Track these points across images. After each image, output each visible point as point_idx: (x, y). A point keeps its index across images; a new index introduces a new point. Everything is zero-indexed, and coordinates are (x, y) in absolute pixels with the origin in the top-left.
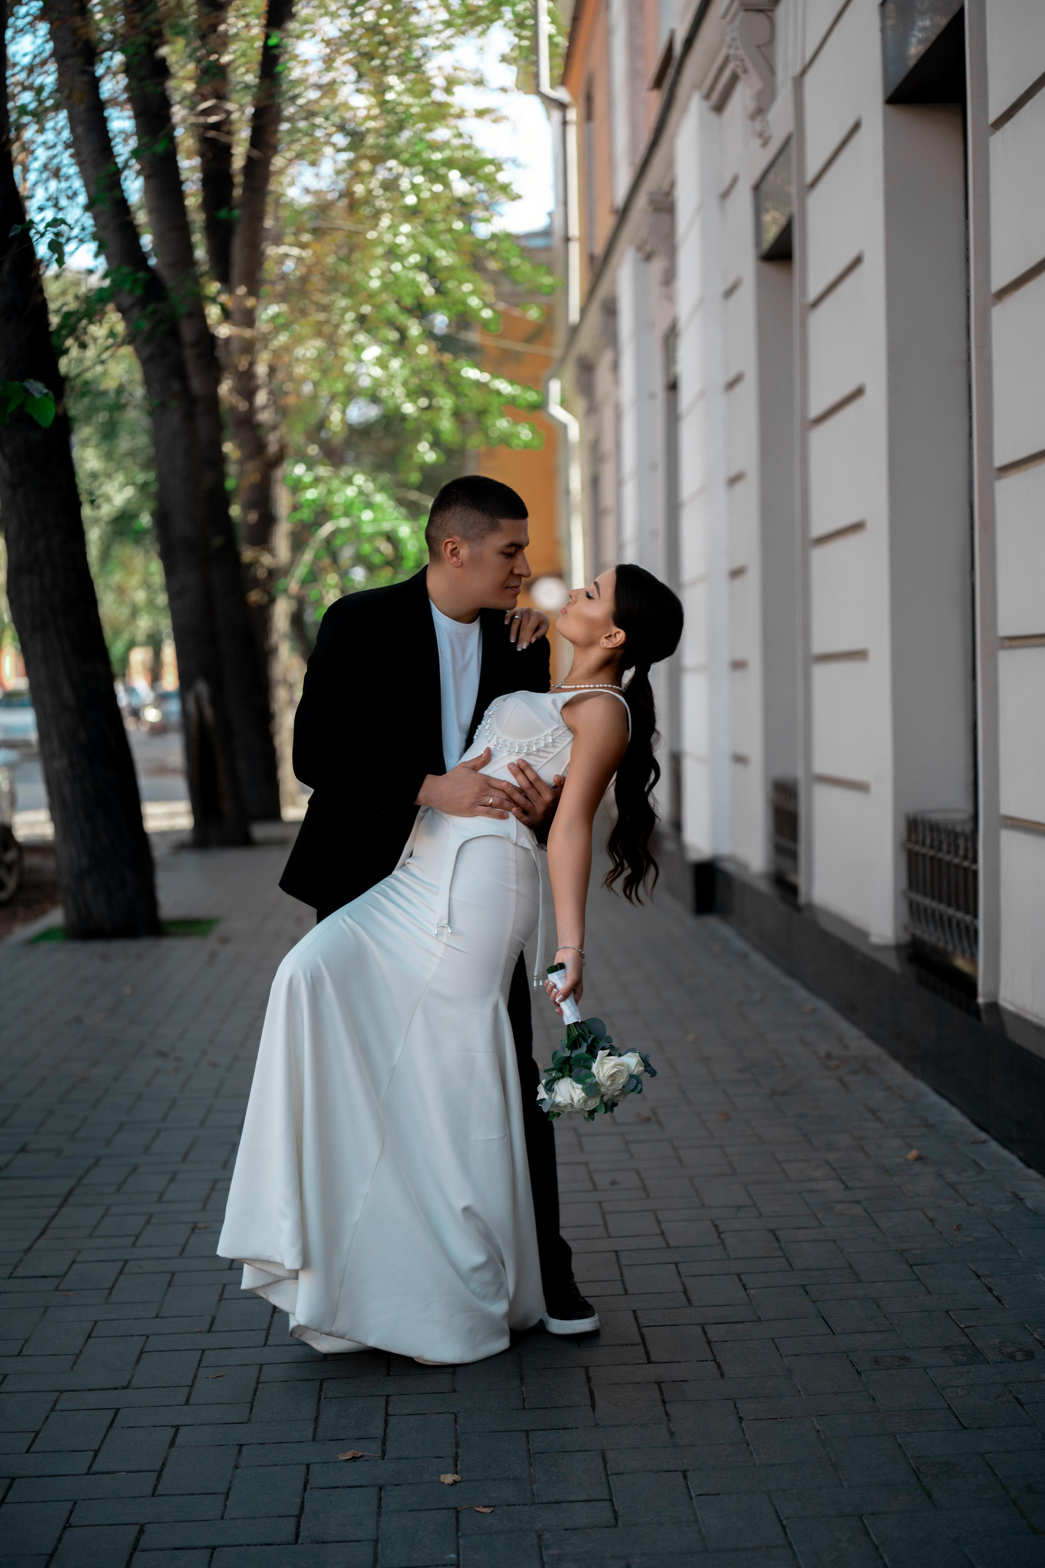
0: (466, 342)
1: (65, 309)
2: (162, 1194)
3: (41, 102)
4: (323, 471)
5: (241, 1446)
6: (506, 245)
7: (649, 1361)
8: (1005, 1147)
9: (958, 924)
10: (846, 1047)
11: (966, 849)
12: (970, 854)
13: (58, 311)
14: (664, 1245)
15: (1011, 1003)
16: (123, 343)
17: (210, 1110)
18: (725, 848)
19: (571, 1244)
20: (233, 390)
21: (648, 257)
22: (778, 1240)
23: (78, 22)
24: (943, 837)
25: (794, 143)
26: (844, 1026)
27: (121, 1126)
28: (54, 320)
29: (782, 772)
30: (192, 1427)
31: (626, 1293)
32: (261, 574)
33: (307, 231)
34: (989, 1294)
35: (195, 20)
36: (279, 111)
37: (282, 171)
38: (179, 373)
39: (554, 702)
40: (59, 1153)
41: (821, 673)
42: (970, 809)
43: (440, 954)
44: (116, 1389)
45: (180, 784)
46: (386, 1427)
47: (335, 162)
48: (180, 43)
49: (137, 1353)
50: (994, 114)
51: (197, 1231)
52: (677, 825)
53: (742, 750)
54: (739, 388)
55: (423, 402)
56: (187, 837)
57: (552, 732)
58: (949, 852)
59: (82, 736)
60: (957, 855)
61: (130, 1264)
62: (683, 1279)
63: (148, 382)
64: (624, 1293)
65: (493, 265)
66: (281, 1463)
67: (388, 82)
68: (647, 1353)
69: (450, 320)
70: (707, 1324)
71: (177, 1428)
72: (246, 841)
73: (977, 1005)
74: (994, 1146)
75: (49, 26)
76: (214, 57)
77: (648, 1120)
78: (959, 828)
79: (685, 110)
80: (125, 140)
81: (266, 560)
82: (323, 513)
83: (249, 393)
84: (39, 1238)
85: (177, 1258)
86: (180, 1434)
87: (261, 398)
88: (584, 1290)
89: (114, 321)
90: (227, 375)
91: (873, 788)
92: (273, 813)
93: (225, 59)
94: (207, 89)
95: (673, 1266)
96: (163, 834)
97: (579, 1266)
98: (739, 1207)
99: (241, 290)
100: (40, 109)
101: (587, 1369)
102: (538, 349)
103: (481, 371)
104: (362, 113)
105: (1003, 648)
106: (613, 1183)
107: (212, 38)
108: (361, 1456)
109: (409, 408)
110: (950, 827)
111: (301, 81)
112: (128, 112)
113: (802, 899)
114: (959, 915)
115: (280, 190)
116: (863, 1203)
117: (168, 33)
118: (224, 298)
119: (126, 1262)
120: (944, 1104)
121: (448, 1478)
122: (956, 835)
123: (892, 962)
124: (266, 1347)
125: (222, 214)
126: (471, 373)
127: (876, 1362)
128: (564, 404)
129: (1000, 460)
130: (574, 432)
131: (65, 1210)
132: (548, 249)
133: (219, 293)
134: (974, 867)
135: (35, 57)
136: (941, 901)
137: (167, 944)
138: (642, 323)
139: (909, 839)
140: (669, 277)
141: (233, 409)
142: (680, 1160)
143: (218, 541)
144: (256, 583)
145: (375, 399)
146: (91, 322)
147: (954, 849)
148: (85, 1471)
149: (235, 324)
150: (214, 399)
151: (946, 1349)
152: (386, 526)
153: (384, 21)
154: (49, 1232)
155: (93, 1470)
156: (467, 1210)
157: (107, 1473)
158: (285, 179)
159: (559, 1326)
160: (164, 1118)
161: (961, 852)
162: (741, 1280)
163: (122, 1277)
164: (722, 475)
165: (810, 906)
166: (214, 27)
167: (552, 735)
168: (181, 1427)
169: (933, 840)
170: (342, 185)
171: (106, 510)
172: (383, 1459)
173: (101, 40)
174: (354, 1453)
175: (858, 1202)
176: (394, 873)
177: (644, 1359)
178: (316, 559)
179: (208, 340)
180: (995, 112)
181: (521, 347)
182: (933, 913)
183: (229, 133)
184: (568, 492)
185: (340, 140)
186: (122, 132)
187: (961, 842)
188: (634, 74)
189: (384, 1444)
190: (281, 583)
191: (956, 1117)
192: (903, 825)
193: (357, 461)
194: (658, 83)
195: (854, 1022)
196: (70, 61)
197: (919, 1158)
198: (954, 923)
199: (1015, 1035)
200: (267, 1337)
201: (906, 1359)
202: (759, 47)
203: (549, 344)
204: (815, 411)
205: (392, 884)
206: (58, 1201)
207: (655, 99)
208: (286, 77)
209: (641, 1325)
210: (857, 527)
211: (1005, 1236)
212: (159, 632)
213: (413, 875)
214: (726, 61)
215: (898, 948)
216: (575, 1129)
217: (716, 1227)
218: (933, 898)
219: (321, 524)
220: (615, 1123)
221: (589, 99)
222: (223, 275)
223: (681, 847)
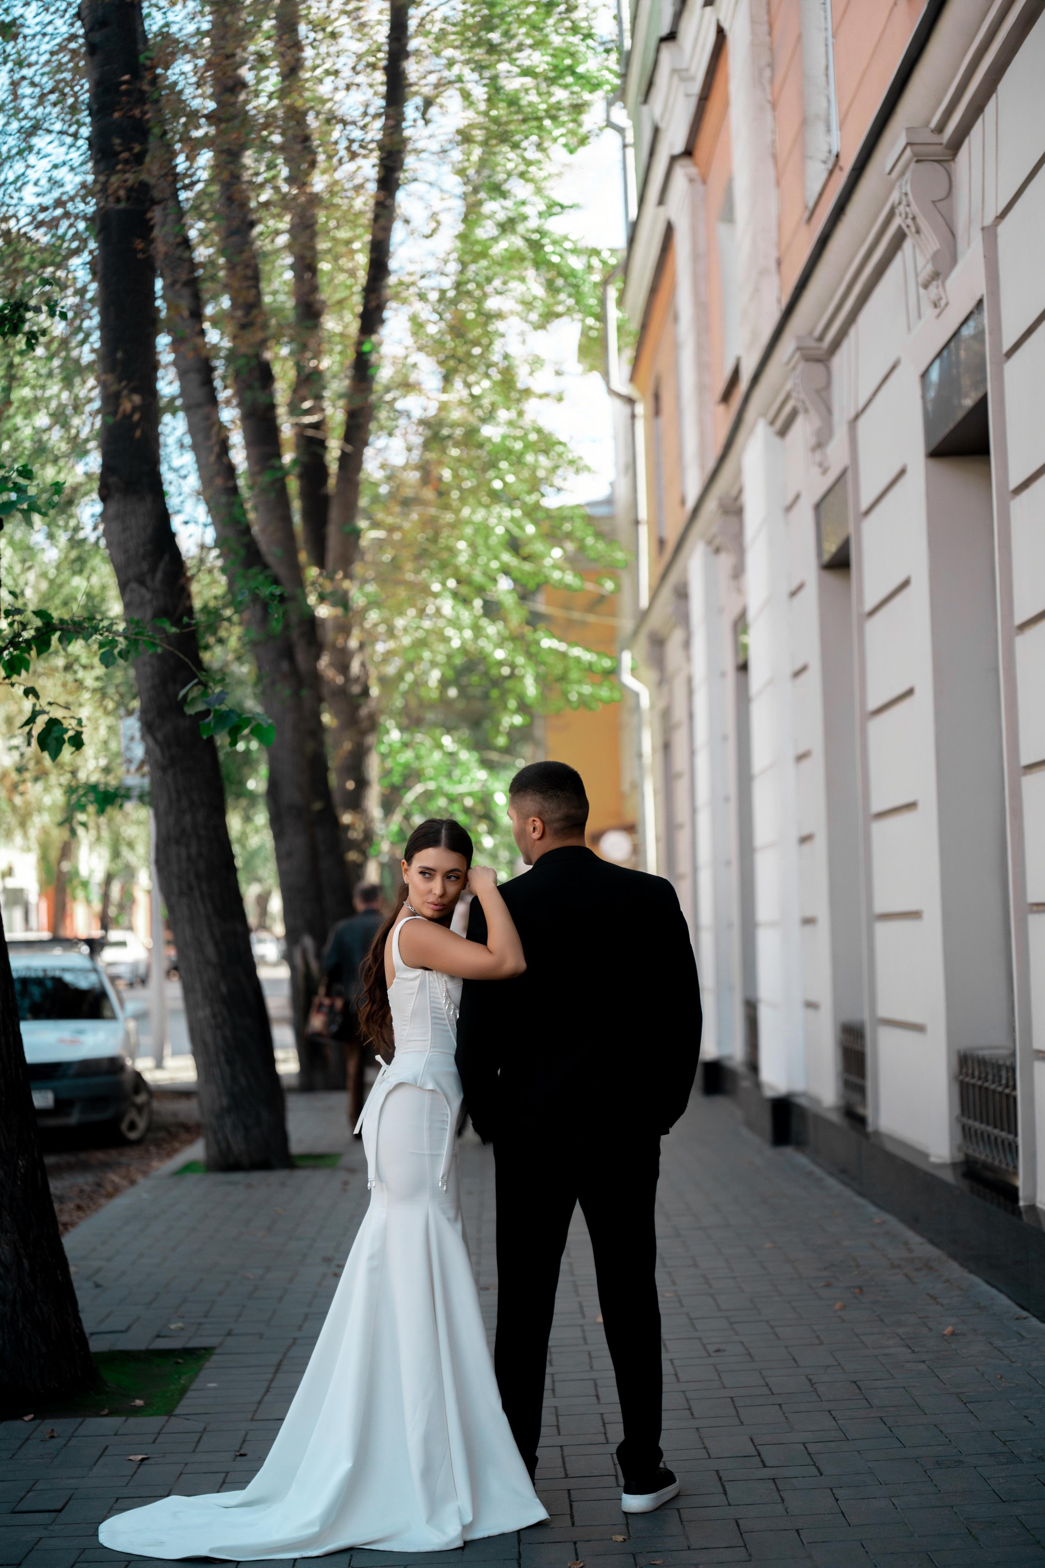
4: (414, 736)
7: (765, 1466)
9: (1003, 1141)
10: (910, 1250)
11: (1007, 1079)
12: (1011, 1083)
14: (769, 1392)
18: (799, 1086)
20: (332, 664)
21: (717, 551)
22: (859, 1388)
24: (989, 1070)
25: (849, 474)
29: (851, 1016)
32: (357, 836)
34: (1026, 1420)
38: (288, 653)
41: (883, 930)
42: (1010, 1044)
50: (1014, 483)
52: (754, 1065)
53: (812, 998)
54: (804, 677)
56: (296, 1081)
58: (994, 1081)
59: (224, 989)
60: (1000, 1084)
62: (786, 1414)
68: (763, 1461)
70: (807, 1443)
73: (1019, 1208)
74: (1034, 1321)
76: (312, 363)
78: (1001, 1062)
79: (752, 431)
81: (361, 821)
82: (412, 776)
83: (343, 668)
87: (355, 669)
90: (326, 652)
91: (929, 1029)
93: (323, 366)
94: (307, 393)
95: (777, 1406)
96: (289, 1077)
98: (828, 1367)
99: (337, 574)
103: (559, 641)
105: (1032, 912)
107: (311, 345)
110: (994, 1061)
113: (870, 1128)
114: (1004, 1134)
116: (927, 1362)
117: (271, 341)
118: (322, 583)
120: (994, 1291)
122: (999, 1067)
123: (948, 1176)
126: (547, 643)
127: (939, 1464)
128: (634, 671)
129: (1025, 760)
130: (645, 701)
133: (317, 579)
134: (1013, 1093)
136: (988, 1124)
137: (300, 1175)
138: (713, 609)
139: (960, 1072)
140: (738, 572)
141: (331, 681)
142: (776, 1335)
143: (318, 806)
144: (351, 844)
147: (997, 1078)
149: (330, 606)
150: (316, 677)
151: (991, 1455)
152: (475, 786)
161: (1004, 1081)
162: (832, 1415)
164: (791, 755)
165: (877, 1133)
169: (980, 1073)
175: (924, 1362)
179: (311, 623)
180: (1014, 480)
181: (591, 618)
182: (982, 1134)
183: (325, 431)
184: (640, 755)
187: (1004, 1073)
188: (701, 388)
190: (374, 843)
191: (1003, 1301)
192: (955, 1061)
194: (726, 397)
195: (920, 1232)
198: (999, 1141)
201: (961, 1461)
202: (818, 392)
203: (613, 613)
204: (873, 704)
207: (723, 418)
208: (377, 379)
210: (911, 806)
214: (788, 397)
215: (954, 1165)
216: (687, 1315)
217: (810, 1380)
218: (982, 1122)
219: (409, 788)
220: (720, 1310)
221: (657, 397)
222: (320, 561)
223: (757, 1085)
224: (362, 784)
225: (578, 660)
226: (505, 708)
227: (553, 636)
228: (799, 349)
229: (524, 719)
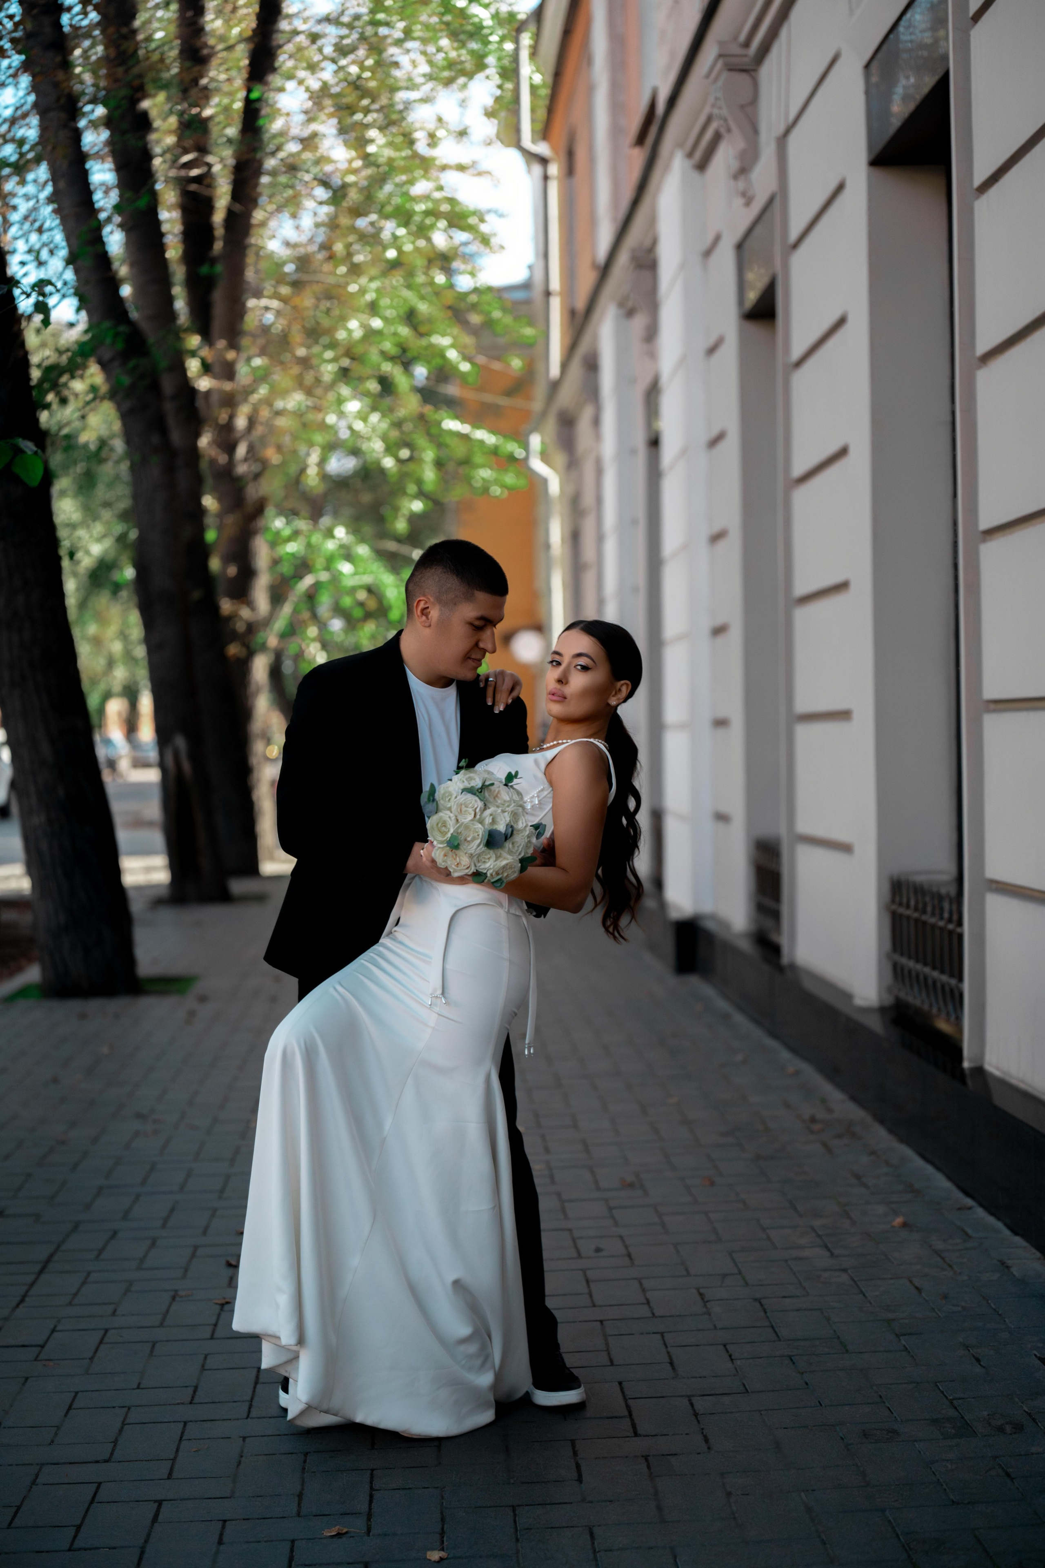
0: (446, 395)
1: (46, 363)
2: (142, 1260)
3: (22, 155)
4: (302, 524)
5: (225, 1521)
6: (487, 297)
7: (636, 1434)
8: (992, 1214)
9: (943, 986)
10: (830, 1111)
11: (951, 913)
12: (955, 917)
13: (39, 366)
14: (649, 1315)
15: (997, 1068)
16: (103, 398)
17: (189, 1174)
18: (707, 907)
19: (555, 1313)
20: (215, 442)
21: (630, 313)
22: (764, 1309)
23: (61, 75)
24: (927, 899)
25: (777, 202)
26: (828, 1089)
27: (100, 1191)
28: (36, 374)
29: (766, 830)
30: (175, 1502)
31: (612, 1364)
32: (240, 627)
33: (288, 284)
34: (977, 1364)
35: (177, 75)
36: (260, 163)
37: (263, 224)
38: (160, 425)
39: (536, 762)
40: (37, 1217)
41: (804, 733)
42: (953, 869)
43: (432, 1023)
44: (97, 1462)
45: (157, 838)
46: (371, 1502)
47: (315, 214)
48: (161, 97)
49: (119, 1425)
50: (979, 179)
51: (177, 1299)
52: (658, 882)
53: (724, 809)
54: (722, 446)
55: (405, 453)
56: (164, 892)
57: (538, 793)
58: (933, 914)
59: (61, 792)
60: (941, 918)
61: (110, 1333)
62: (669, 1349)
63: (128, 435)
64: (609, 1364)
65: (475, 319)
66: (265, 1539)
67: (370, 136)
68: (634, 1426)
69: (429, 373)
70: (693, 1396)
71: (160, 1503)
72: (224, 897)
73: (962, 1070)
74: (980, 1212)
75: (30, 78)
76: (195, 111)
77: (631, 1185)
78: (943, 891)
79: (667, 168)
80: (106, 192)
81: (245, 613)
82: (303, 566)
83: (230, 447)
84: (18, 1306)
85: (158, 1327)
86: (163, 1509)
87: (241, 450)
88: (569, 1361)
89: (94, 374)
90: (207, 428)
91: (857, 849)
92: (250, 867)
93: (207, 112)
94: (189, 143)
95: (658, 1336)
96: (139, 888)
97: (565, 1336)
98: (725, 1276)
99: (221, 344)
100: (22, 162)
101: (573, 1443)
102: (517, 402)
103: (462, 422)
104: (343, 166)
105: (989, 711)
106: (598, 1250)
107: (194, 92)
108: (346, 1533)
109: (388, 463)
110: (935, 889)
111: (282, 134)
112: (109, 165)
113: (785, 960)
114: (944, 978)
115: (260, 242)
116: (849, 1271)
117: (150, 88)
118: (205, 352)
119: (106, 1331)
120: (930, 1169)
121: (435, 1556)
122: (940, 898)
123: (875, 1024)
124: (249, 1419)
125: (204, 270)
126: (452, 425)
127: (865, 1435)
128: (545, 457)
129: (985, 523)
130: (554, 486)
131: (44, 1277)
132: (528, 302)
133: (199, 348)
134: (959, 930)
135: (17, 109)
136: (925, 964)
137: (145, 1002)
138: (624, 379)
139: (893, 901)
140: (651, 334)
141: (213, 462)
142: (665, 1227)
143: (196, 595)
144: (235, 636)
145: (355, 452)
146: (73, 377)
147: (938, 911)
148: (67, 1546)
149: (215, 377)
150: (194, 453)
151: (934, 1422)
152: (367, 579)
153: (367, 74)
154: (27, 1299)
155: (75, 1546)
156: (456, 1283)
157: (90, 1549)
158: (267, 232)
159: (546, 1398)
160: (143, 1183)
161: (946, 915)
162: (727, 1351)
163: (102, 1347)
164: (705, 532)
165: (793, 967)
166: (195, 81)
167: (538, 796)
168: (164, 1502)
169: (917, 903)
170: (321, 238)
171: (86, 562)
172: (368, 1535)
173: (83, 93)
174: (339, 1529)
175: (845, 1270)
176: (381, 941)
177: (630, 1433)
178: (295, 612)
179: (188, 392)
180: (979, 176)
181: (503, 401)
182: (917, 975)
183: (210, 186)
184: (548, 546)
185: (321, 193)
186: (102, 184)
187: (946, 905)
188: (616, 131)
189: (369, 1519)
190: (260, 637)
191: (942, 1182)
192: (887, 887)
193: (336, 514)
194: (640, 140)
195: (840, 1086)
196: (52, 115)
197: (905, 1225)
198: (939, 986)
199: (1000, 1100)
200: (250, 1408)
201: (895, 1432)
202: (742, 107)
203: (529, 398)
204: (798, 470)
205: (380, 952)
206: (38, 1267)
207: (637, 157)
208: (267, 131)
209: (627, 1397)
210: (842, 587)
211: (992, 1305)
212: (136, 683)
213: (401, 943)
214: (709, 120)
215: (882, 1010)
216: (559, 1195)
217: (701, 1295)
218: (917, 961)
219: (301, 578)
220: (598, 1189)
221: (570, 155)
222: (204, 328)
223: (662, 904)
224: (247, 573)
225: (482, 442)
226: (405, 493)
227: (457, 417)
228: (720, 56)
229: (425, 505)
